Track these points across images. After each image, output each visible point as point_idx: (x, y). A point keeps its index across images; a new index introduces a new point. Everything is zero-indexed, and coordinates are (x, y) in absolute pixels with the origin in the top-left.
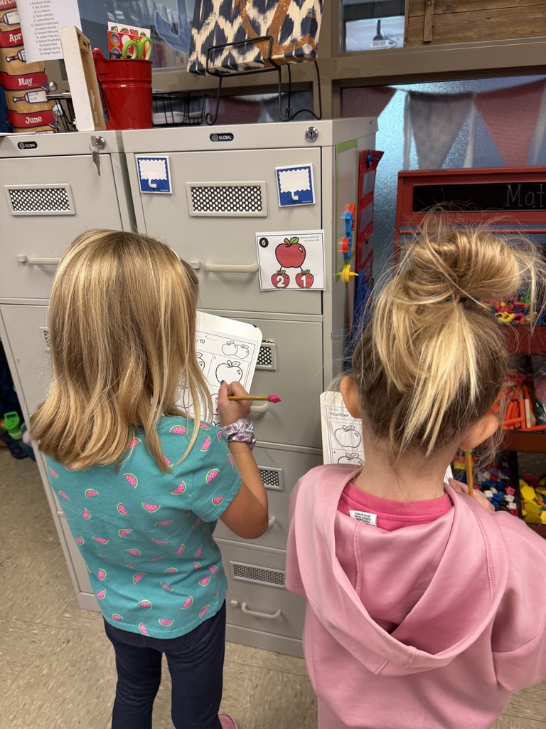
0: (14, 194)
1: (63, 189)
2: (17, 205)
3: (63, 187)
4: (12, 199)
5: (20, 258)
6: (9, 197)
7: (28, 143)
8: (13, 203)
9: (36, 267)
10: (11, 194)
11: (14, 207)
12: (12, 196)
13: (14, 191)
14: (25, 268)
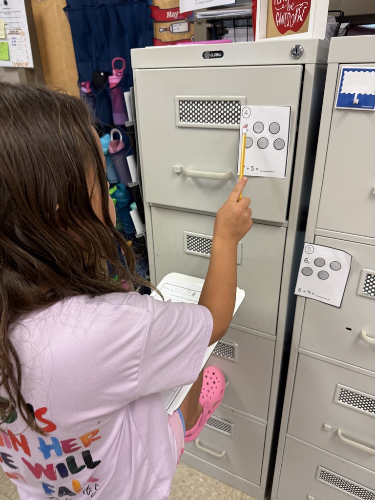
0: (183, 105)
1: (237, 102)
2: (184, 116)
3: (237, 100)
4: (180, 109)
5: (177, 168)
6: (178, 107)
7: (214, 52)
8: (181, 114)
9: (189, 179)
10: (180, 105)
11: (181, 118)
12: (181, 107)
13: (184, 102)
14: (179, 179)
